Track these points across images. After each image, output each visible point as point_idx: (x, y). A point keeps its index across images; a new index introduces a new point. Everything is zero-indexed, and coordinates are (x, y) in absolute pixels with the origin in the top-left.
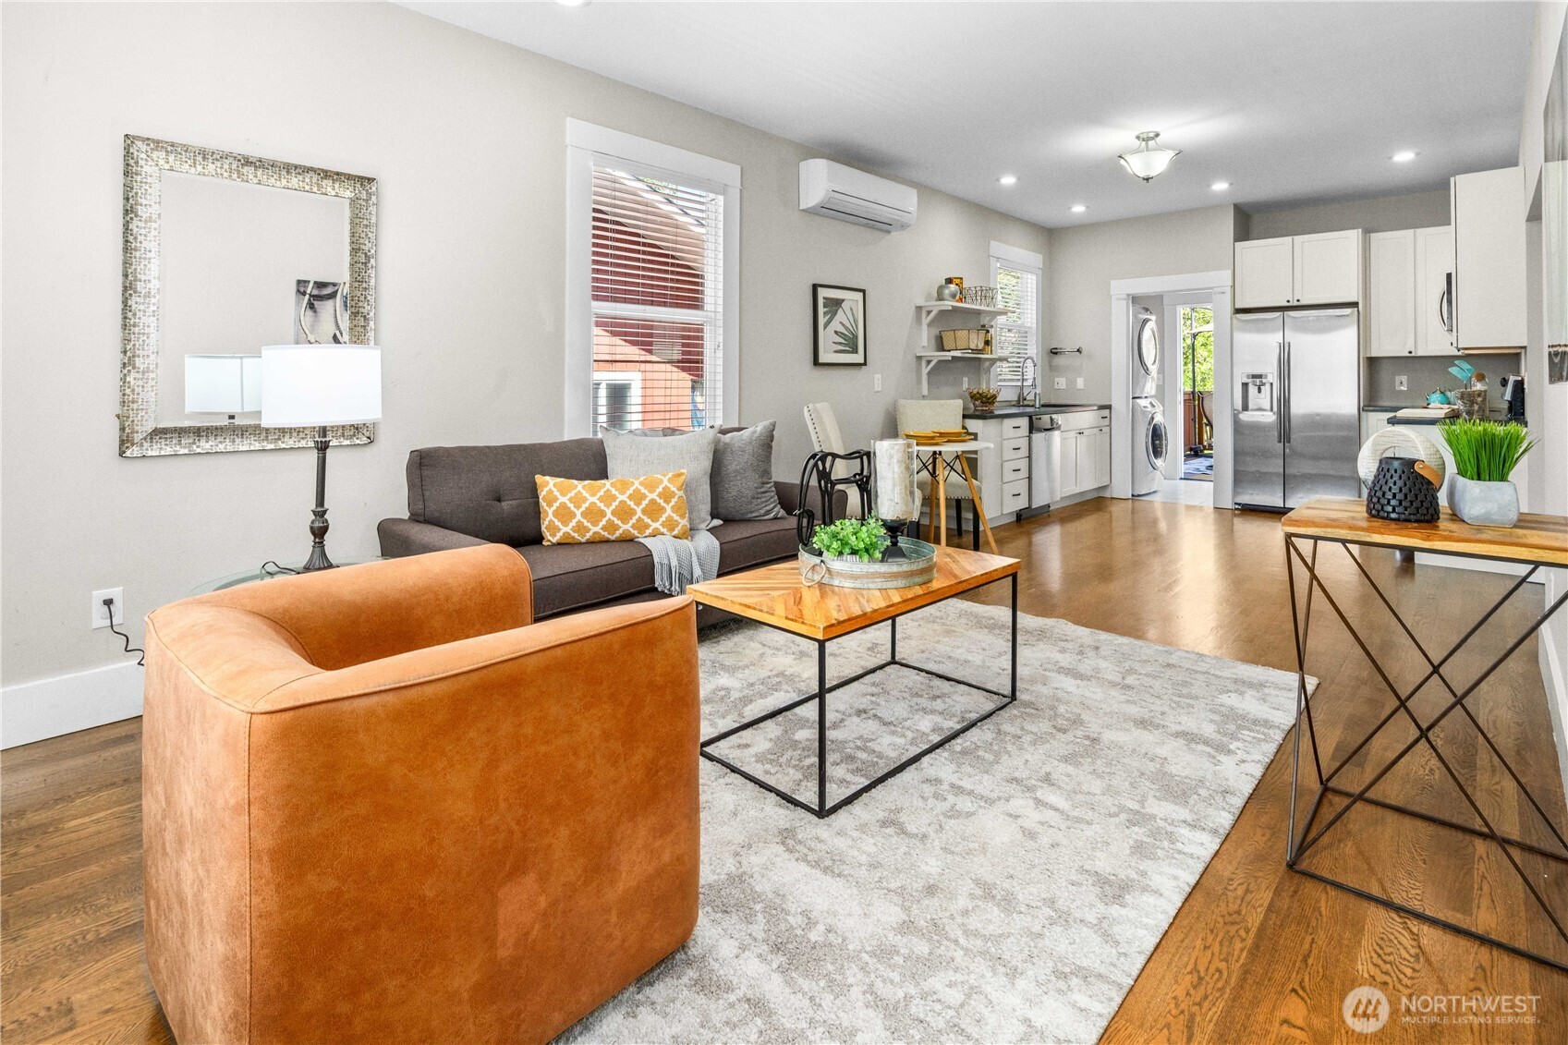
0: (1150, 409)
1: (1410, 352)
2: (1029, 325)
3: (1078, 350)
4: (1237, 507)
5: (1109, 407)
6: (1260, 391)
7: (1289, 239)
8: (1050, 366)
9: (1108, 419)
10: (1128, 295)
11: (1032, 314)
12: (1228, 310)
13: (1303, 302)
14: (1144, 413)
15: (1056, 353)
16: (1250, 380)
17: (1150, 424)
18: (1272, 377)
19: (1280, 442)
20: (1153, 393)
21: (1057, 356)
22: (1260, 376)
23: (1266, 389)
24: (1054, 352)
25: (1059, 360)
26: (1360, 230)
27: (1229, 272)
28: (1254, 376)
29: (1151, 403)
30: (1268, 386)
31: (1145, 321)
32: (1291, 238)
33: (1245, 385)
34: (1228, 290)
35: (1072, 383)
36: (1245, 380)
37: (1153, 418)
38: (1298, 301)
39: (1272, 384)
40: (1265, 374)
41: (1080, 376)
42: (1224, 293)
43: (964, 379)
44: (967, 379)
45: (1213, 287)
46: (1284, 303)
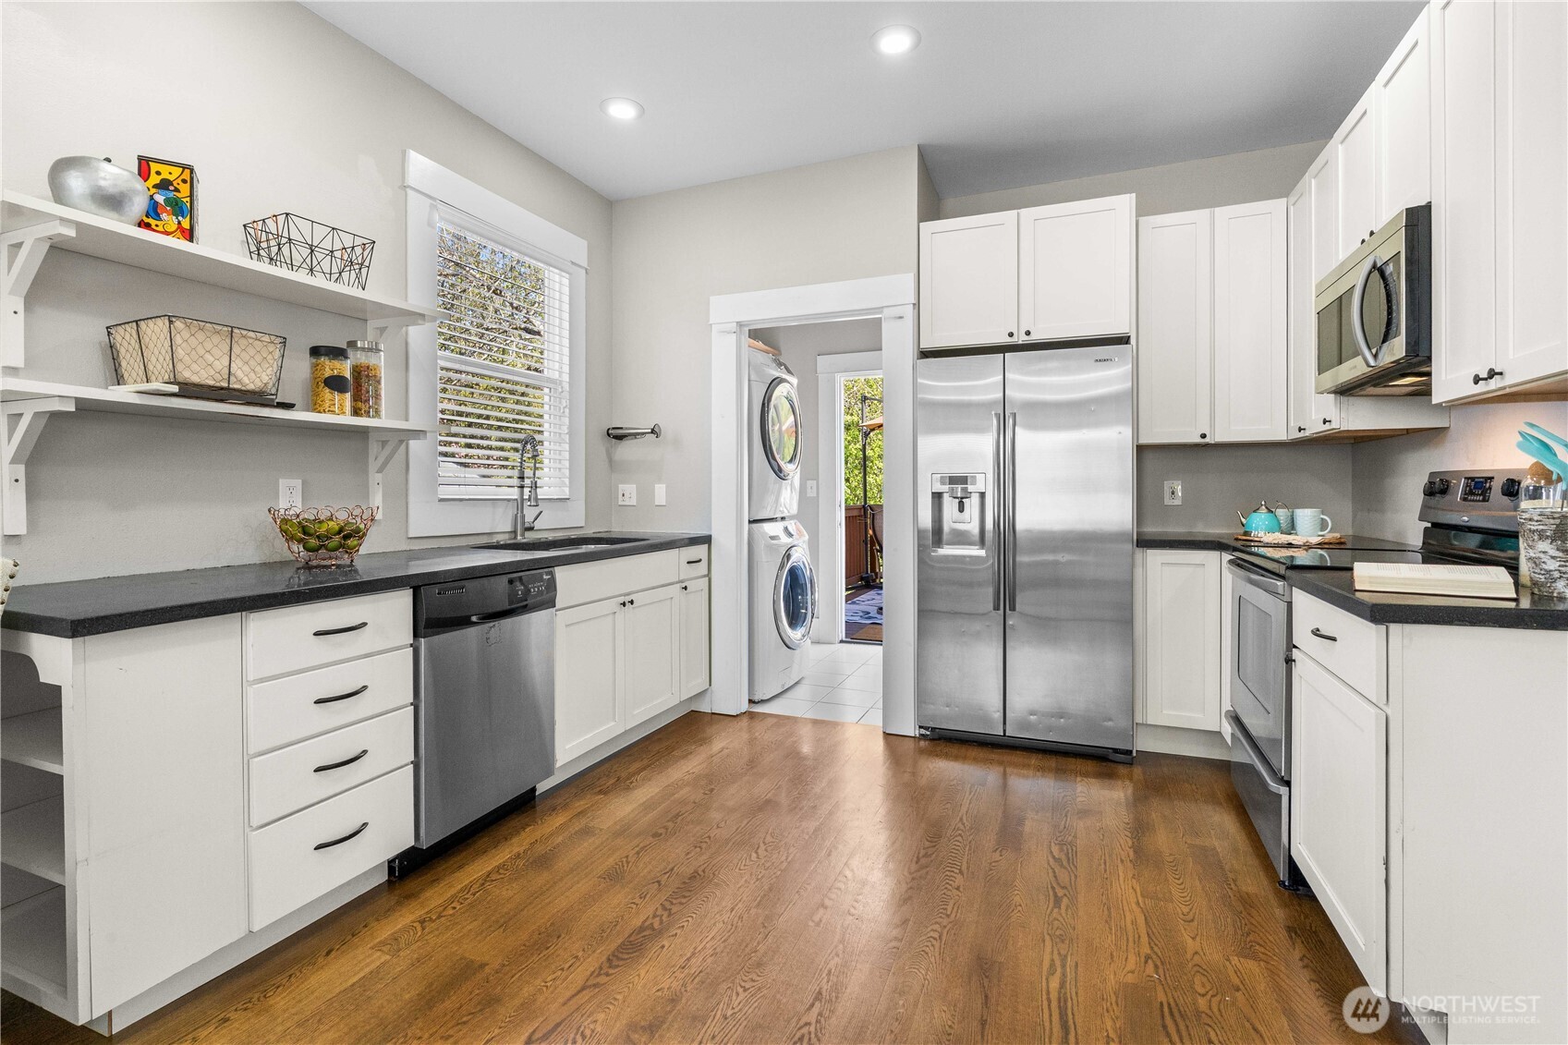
0: (785, 540)
1: (1204, 436)
2: (556, 375)
3: (653, 431)
4: (923, 731)
5: (706, 540)
6: (961, 509)
7: (1011, 215)
8: (611, 461)
9: (704, 563)
10: (740, 325)
11: (561, 354)
12: (909, 353)
13: (1037, 336)
14: (772, 549)
15: (620, 438)
16: (945, 488)
17: (782, 567)
18: (984, 482)
19: (996, 608)
20: (794, 510)
21: (626, 443)
22: (963, 480)
23: (972, 504)
24: (617, 436)
25: (626, 450)
26: (1134, 195)
27: (911, 277)
28: (954, 480)
29: (786, 529)
30: (975, 499)
31: (776, 382)
32: (1015, 211)
33: (937, 496)
34: (909, 312)
35: (646, 494)
36: (939, 488)
37: (788, 556)
38: (1028, 333)
39: (982, 495)
40: (972, 477)
41: (660, 481)
42: (901, 318)
43: (283, 483)
44: (298, 483)
45: (882, 307)
46: (1003, 339)
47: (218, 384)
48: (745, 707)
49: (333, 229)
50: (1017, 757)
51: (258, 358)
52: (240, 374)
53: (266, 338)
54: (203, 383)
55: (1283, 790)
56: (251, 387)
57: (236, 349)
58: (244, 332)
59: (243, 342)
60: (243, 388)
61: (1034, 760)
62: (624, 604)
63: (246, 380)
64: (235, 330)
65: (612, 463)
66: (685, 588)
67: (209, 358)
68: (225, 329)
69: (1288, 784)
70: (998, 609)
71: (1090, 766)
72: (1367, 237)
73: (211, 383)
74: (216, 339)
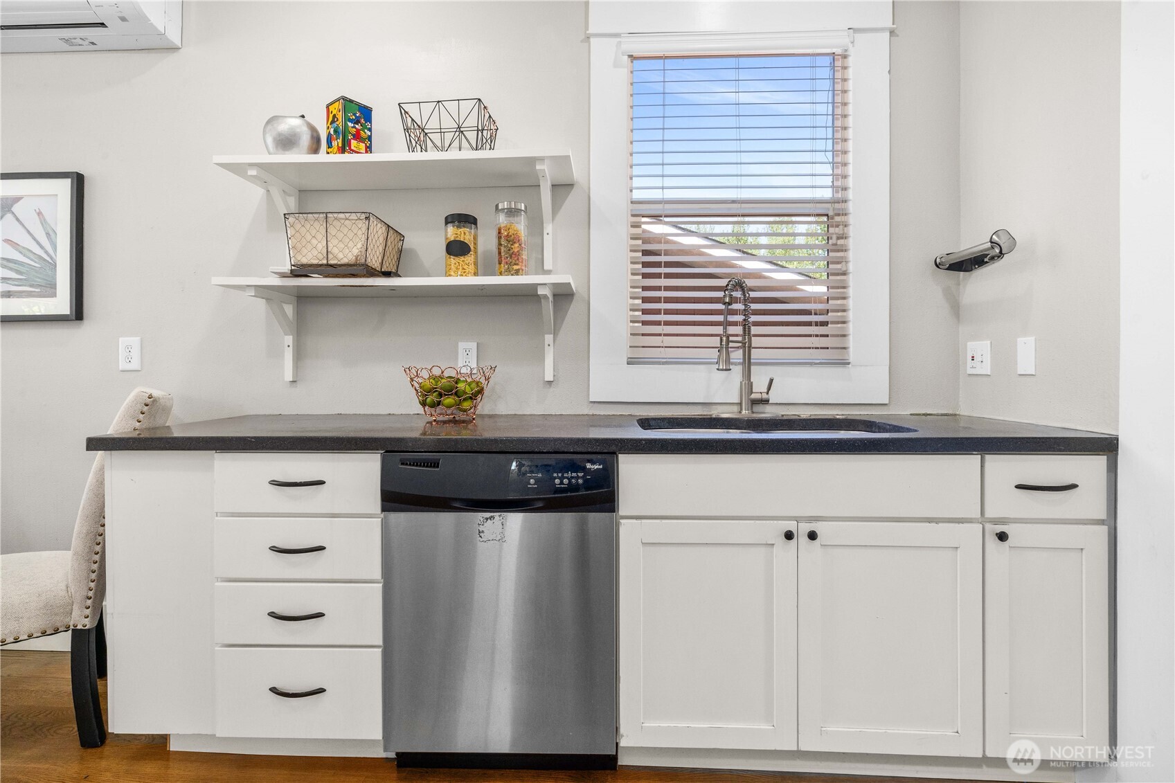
8: (956, 307)
9: (1090, 496)
25: (979, 284)
35: (1004, 355)
43: (462, 346)
44: (473, 345)
47: (320, 263)
49: (439, 102)
51: (351, 235)
52: (335, 251)
53: (354, 216)
54: (309, 263)
56: (345, 261)
57: (332, 231)
58: (335, 215)
59: (336, 223)
60: (339, 263)
62: (789, 536)
63: (341, 256)
64: (329, 215)
65: (956, 309)
66: (1002, 537)
67: (314, 242)
68: (322, 215)
73: (315, 262)
74: (317, 225)
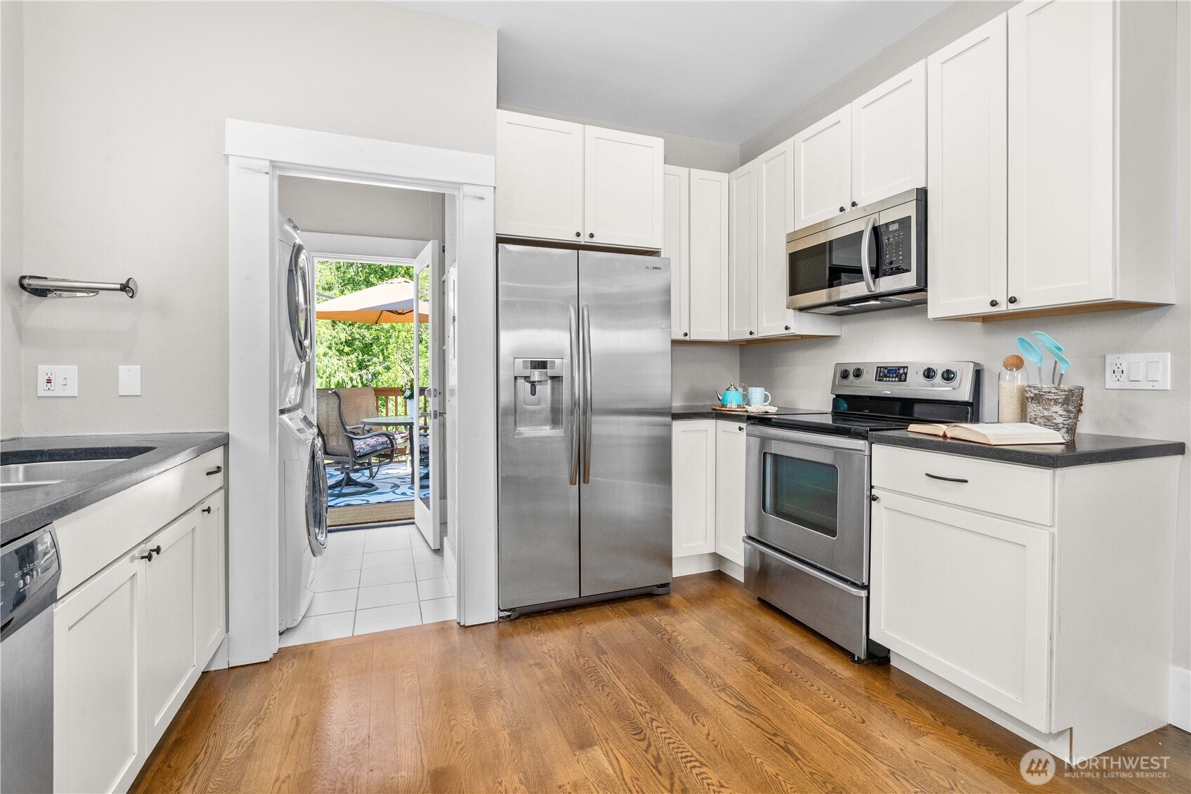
1: (686, 335)
3: (124, 288)
4: (502, 614)
5: (224, 442)
7: (577, 127)
8: (21, 329)
10: (273, 165)
12: (489, 236)
13: (599, 240)
14: (301, 444)
15: (39, 292)
17: (310, 463)
19: (574, 482)
20: (299, 397)
21: (45, 303)
25: (52, 314)
26: (663, 140)
27: (492, 159)
29: (306, 419)
31: (297, 246)
32: (582, 125)
38: (592, 235)
40: (551, 362)
41: (127, 361)
42: (482, 198)
45: (462, 184)
46: (570, 237)
48: (275, 645)
50: (592, 612)
55: (863, 593)
61: (607, 610)
65: (21, 333)
66: (208, 510)
69: (866, 587)
70: (575, 484)
71: (645, 603)
72: (848, 206)
